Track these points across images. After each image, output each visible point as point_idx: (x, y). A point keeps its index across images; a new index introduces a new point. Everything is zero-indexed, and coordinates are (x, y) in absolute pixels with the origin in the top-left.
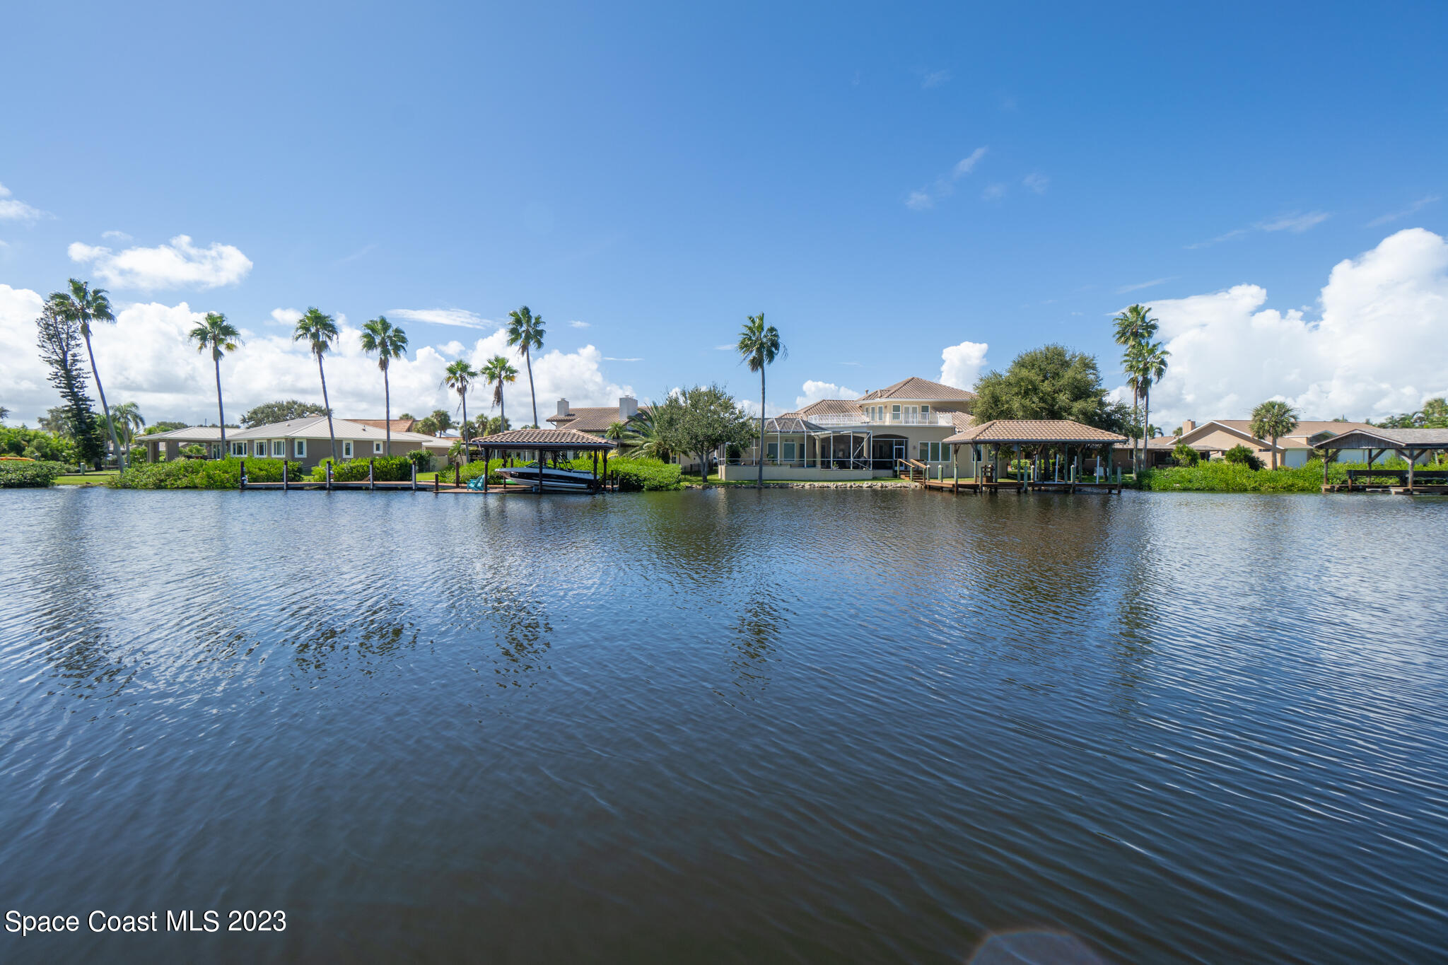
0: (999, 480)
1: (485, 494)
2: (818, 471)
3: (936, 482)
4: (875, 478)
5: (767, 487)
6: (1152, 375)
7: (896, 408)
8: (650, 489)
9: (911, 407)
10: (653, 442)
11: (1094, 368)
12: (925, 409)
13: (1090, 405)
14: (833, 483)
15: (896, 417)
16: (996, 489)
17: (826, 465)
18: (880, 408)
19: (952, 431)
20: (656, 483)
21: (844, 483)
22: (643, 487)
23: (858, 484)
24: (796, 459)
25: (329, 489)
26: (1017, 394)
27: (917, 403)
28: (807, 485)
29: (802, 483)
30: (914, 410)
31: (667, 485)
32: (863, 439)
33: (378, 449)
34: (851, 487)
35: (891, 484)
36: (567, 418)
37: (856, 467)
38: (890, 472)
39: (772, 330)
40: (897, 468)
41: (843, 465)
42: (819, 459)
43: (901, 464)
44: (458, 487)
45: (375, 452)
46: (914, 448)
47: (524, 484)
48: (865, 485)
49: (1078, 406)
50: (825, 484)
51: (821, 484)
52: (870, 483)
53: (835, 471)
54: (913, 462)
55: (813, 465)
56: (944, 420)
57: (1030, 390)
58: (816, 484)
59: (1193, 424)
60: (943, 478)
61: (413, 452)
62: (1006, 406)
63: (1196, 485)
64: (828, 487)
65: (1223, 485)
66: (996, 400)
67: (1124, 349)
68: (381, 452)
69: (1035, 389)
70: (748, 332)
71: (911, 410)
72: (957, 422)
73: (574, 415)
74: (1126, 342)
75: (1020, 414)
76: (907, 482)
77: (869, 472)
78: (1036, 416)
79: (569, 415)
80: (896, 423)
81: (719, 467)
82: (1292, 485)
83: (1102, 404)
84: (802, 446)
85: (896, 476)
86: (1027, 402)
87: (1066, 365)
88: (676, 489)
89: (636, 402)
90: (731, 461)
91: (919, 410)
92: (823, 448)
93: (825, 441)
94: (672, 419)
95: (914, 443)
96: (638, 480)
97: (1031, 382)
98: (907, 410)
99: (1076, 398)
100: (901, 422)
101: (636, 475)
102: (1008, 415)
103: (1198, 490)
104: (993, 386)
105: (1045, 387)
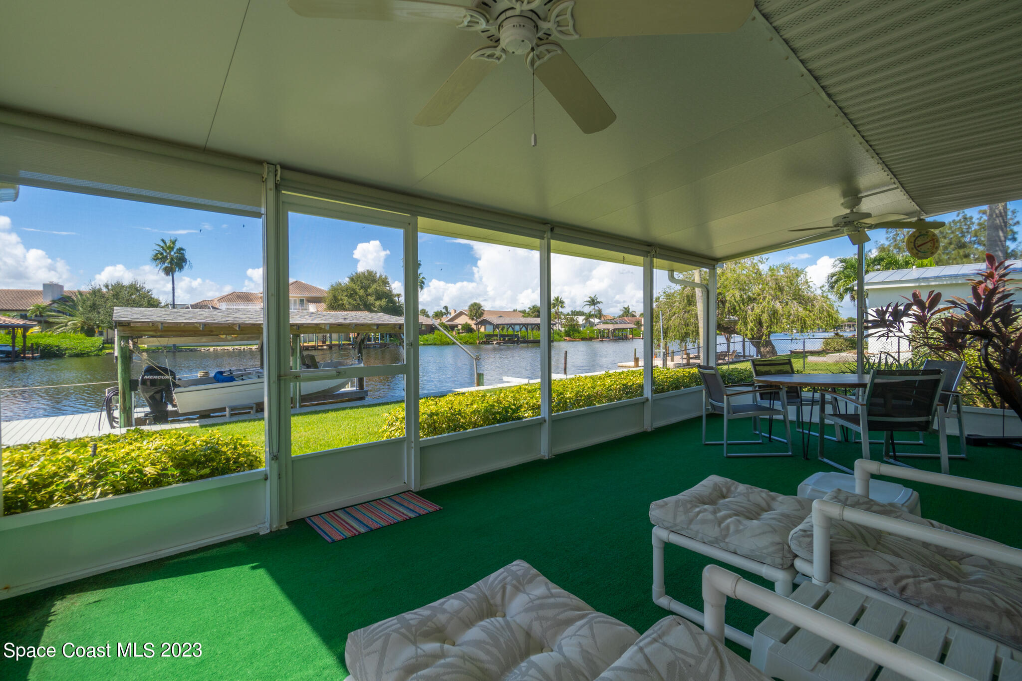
0: (333, 342)
5: (181, 351)
8: (71, 356)
9: (293, 299)
10: (78, 320)
11: (388, 283)
12: (301, 301)
13: (383, 302)
14: (231, 347)
16: (331, 348)
20: (77, 351)
22: (65, 354)
23: (249, 347)
26: (347, 296)
27: (296, 297)
28: (212, 349)
29: (208, 348)
30: (295, 301)
31: (88, 353)
34: (244, 349)
39: (181, 249)
49: (377, 303)
50: (226, 348)
51: (222, 348)
56: (312, 308)
57: (352, 294)
58: (219, 348)
59: (455, 311)
60: (309, 342)
62: (341, 302)
63: (430, 342)
65: (439, 342)
66: (335, 298)
69: (356, 293)
70: (161, 249)
71: (293, 301)
72: (318, 309)
75: (348, 306)
78: (357, 308)
82: (468, 341)
83: (392, 302)
86: (351, 300)
87: (374, 281)
88: (96, 355)
89: (61, 286)
91: (298, 302)
94: (94, 304)
96: (59, 350)
97: (353, 290)
99: (377, 299)
101: (57, 346)
102: (341, 307)
103: (429, 344)
104: (336, 290)
105: (361, 292)
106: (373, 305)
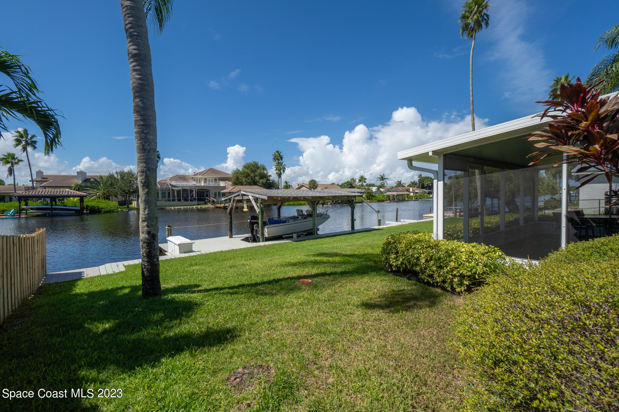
2: (176, 202)
3: (218, 205)
4: (198, 205)
6: (282, 171)
7: (205, 179)
8: (105, 212)
9: (211, 179)
10: (100, 193)
11: (266, 169)
12: (216, 180)
13: (264, 180)
15: (205, 182)
17: (179, 200)
18: (200, 179)
19: (224, 188)
20: (108, 209)
21: (187, 207)
22: (102, 211)
23: (192, 207)
24: (167, 198)
26: (244, 177)
27: (214, 178)
28: (172, 208)
29: (170, 207)
30: (212, 180)
31: (113, 210)
32: (193, 190)
34: (189, 208)
35: (204, 206)
36: (42, 180)
37: (191, 200)
38: (203, 202)
40: (206, 201)
41: (186, 200)
42: (176, 198)
43: (208, 199)
46: (212, 193)
47: (39, 213)
48: (194, 207)
49: (261, 181)
51: (178, 207)
52: (196, 206)
53: (183, 202)
54: (212, 199)
55: (174, 200)
56: (222, 184)
57: (247, 176)
58: (176, 207)
62: (241, 180)
64: (181, 208)
66: (238, 178)
67: (275, 163)
69: (249, 175)
71: (211, 181)
72: (226, 185)
73: (47, 178)
74: (275, 161)
75: (245, 183)
76: (210, 206)
77: (196, 202)
79: (44, 178)
80: (205, 185)
81: (133, 202)
83: (268, 180)
84: (169, 193)
85: (206, 203)
86: (247, 179)
87: (258, 168)
88: (117, 212)
89: (86, 173)
91: (214, 180)
92: (178, 193)
93: (179, 191)
94: (112, 183)
95: (212, 192)
96: (99, 209)
97: (248, 173)
98: (209, 180)
99: (261, 178)
100: (207, 184)
101: (97, 207)
102: (241, 184)
104: (237, 173)
105: (252, 175)
106: (258, 182)
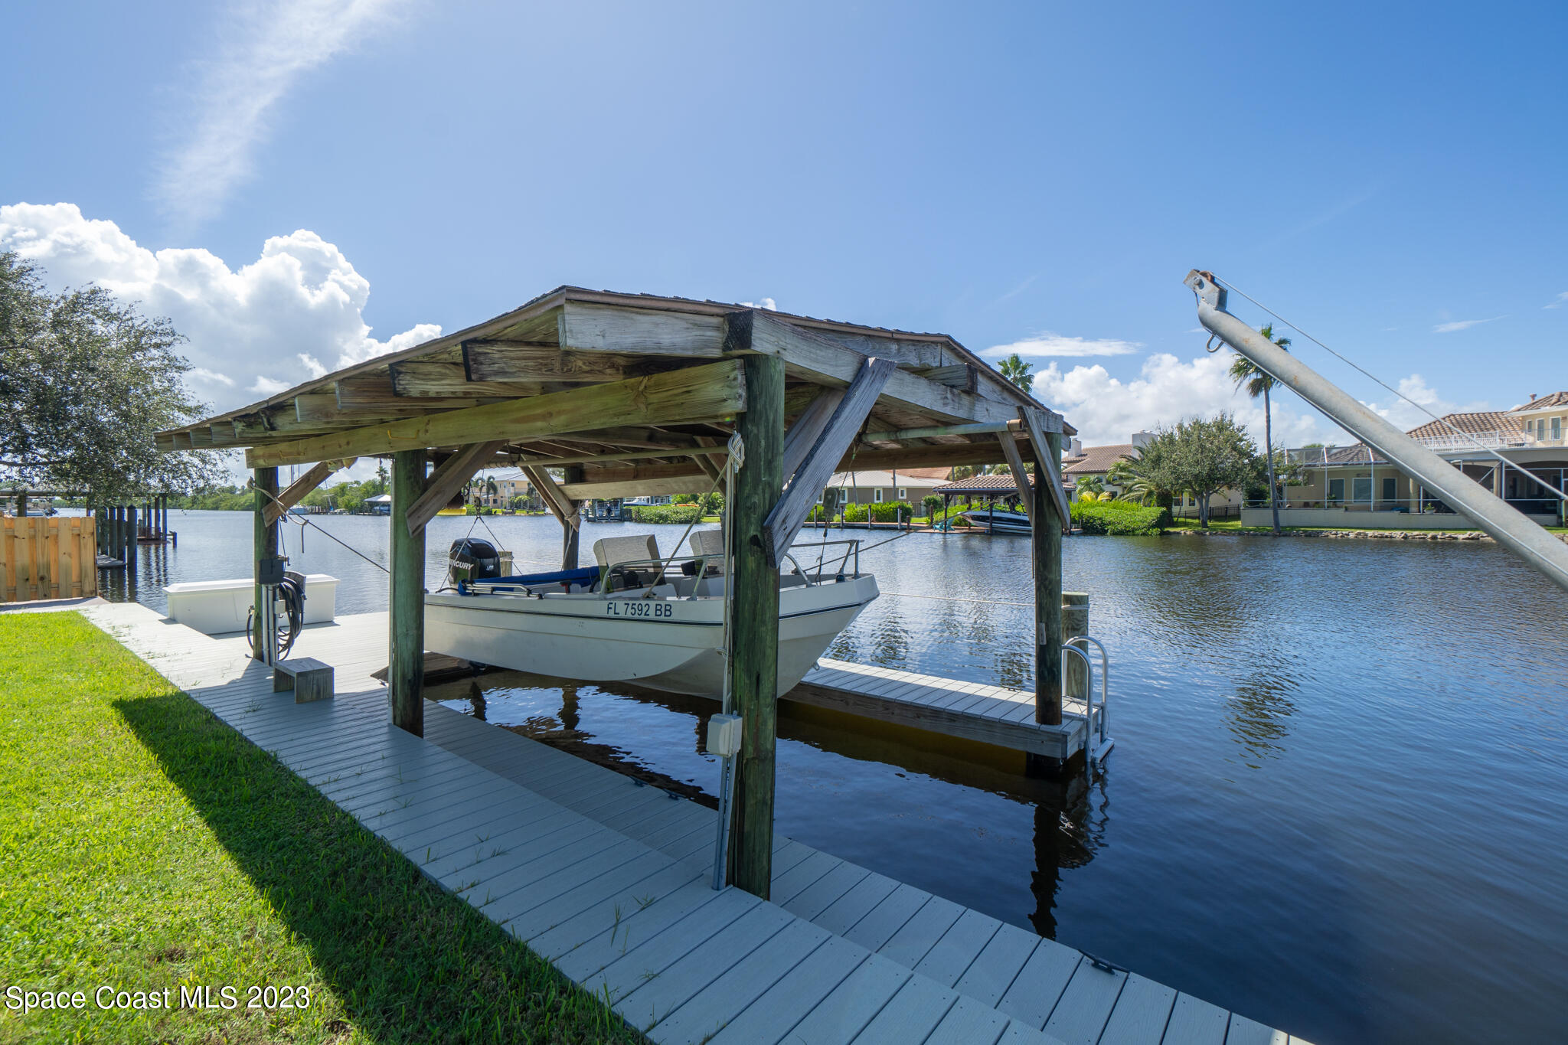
1: (945, 534)
8: (1115, 534)
14: (1399, 532)
18: (1554, 420)
21: (1422, 532)
24: (1374, 499)
25: (842, 528)
28: (1354, 533)
32: (1489, 469)
33: (902, 495)
36: (1078, 459)
42: (1414, 500)
44: (932, 528)
45: (900, 497)
47: (981, 526)
50: (1387, 533)
61: (928, 497)
64: (1391, 537)
68: (905, 497)
73: (1085, 455)
79: (1082, 455)
84: (1389, 482)
88: (1144, 534)
90: (1250, 503)
96: (1103, 524)
101: (1100, 519)
